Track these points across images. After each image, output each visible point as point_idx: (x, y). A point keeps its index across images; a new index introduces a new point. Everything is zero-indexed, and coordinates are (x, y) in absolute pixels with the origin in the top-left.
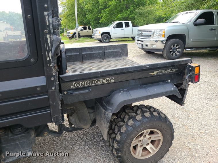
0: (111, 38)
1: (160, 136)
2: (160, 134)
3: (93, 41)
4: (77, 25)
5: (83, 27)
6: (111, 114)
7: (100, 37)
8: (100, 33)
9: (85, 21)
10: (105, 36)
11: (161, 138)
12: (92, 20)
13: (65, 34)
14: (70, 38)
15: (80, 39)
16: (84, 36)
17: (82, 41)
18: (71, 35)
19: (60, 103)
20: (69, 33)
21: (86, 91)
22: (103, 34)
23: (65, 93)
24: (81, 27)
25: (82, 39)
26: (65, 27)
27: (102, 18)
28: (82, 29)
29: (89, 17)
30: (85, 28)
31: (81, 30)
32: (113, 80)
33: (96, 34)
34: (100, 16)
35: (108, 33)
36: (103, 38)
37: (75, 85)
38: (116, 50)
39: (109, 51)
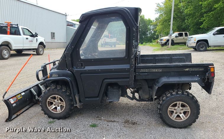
0: (209, 46)
1: (188, 109)
2: (189, 108)
3: (187, 49)
4: (171, 32)
5: (178, 34)
6: (157, 87)
7: (194, 45)
8: (195, 40)
9: (184, 26)
10: (201, 44)
11: (189, 110)
12: (192, 25)
13: (159, 40)
14: (163, 45)
15: (173, 47)
16: (178, 44)
17: (174, 49)
18: (164, 42)
19: (134, 76)
20: (161, 40)
21: (146, 74)
22: (198, 41)
23: (137, 74)
24: (176, 34)
25: (175, 46)
26: (160, 33)
27: (204, 23)
28: (178, 35)
29: (189, 21)
30: (181, 35)
31: (176, 37)
32: (161, 71)
33: (190, 42)
34: (202, 20)
35: (206, 41)
36: (199, 46)
37: (142, 70)
38: (181, 57)
39: (176, 57)
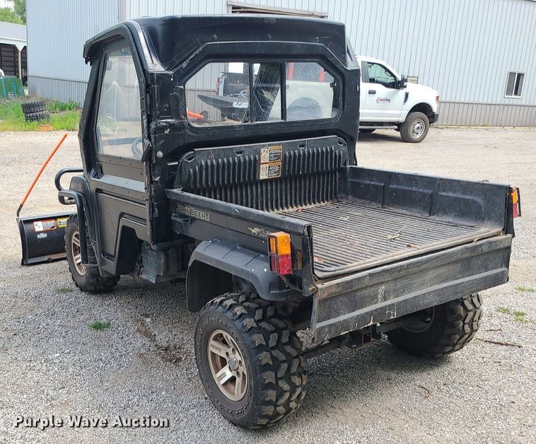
32: (208, 219)
37: (179, 208)
38: (468, 197)
39: (450, 194)
